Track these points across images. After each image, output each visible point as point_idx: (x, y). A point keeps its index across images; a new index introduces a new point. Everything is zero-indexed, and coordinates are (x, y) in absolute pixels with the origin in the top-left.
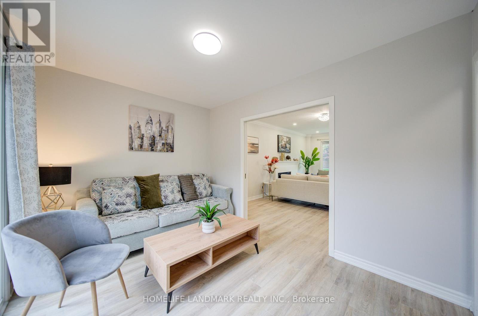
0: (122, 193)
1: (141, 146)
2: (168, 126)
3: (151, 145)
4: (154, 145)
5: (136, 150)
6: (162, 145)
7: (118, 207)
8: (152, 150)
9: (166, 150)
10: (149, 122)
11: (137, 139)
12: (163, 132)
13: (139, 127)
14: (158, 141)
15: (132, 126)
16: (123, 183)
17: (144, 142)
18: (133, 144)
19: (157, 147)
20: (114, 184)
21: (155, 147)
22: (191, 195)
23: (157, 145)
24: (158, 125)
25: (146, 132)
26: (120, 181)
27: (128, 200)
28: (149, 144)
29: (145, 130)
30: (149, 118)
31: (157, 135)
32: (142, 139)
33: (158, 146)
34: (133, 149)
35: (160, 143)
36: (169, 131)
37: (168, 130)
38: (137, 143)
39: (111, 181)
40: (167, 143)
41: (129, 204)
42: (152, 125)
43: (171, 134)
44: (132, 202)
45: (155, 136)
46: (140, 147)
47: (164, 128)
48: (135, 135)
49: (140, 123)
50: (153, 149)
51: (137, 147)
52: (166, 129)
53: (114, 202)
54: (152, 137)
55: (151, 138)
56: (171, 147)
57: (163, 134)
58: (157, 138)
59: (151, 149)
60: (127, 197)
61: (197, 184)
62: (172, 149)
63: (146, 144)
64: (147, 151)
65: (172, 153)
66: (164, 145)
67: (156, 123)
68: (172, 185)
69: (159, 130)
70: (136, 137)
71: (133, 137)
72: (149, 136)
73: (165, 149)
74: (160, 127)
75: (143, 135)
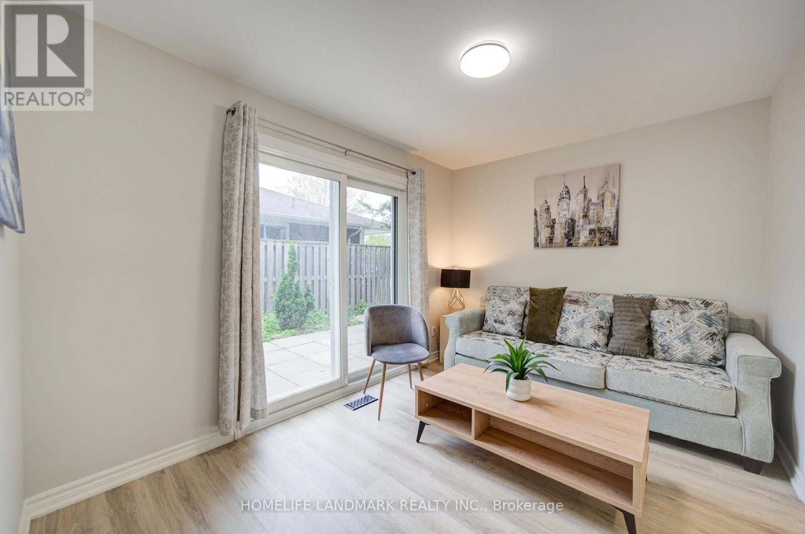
0: (505, 308)
1: (551, 240)
2: (603, 193)
3: (568, 236)
4: (573, 235)
5: (543, 247)
6: (590, 234)
7: (497, 325)
8: (570, 245)
9: (598, 243)
10: (564, 196)
11: (545, 228)
12: (592, 207)
13: (548, 209)
14: (580, 228)
15: (538, 210)
16: (516, 295)
17: (555, 232)
18: (539, 238)
19: (579, 238)
20: (506, 295)
21: (574, 239)
22: (623, 341)
23: (579, 234)
24: (581, 196)
25: (559, 214)
26: (513, 293)
27: (509, 319)
28: (563, 235)
29: (558, 211)
30: (564, 190)
31: (580, 216)
32: (552, 227)
33: (581, 235)
34: (538, 246)
35: (585, 230)
36: (605, 203)
37: (603, 202)
38: (544, 234)
39: (504, 290)
40: (599, 229)
41: (510, 325)
42: (570, 200)
43: (610, 208)
44: (513, 323)
45: (575, 219)
46: (548, 242)
47: (594, 200)
48: (543, 222)
49: (549, 203)
50: (571, 242)
51: (544, 242)
52: (600, 201)
53: (493, 317)
54: (570, 221)
55: (567, 223)
56: (610, 235)
57: (591, 211)
58: (580, 222)
59: (567, 242)
60: (509, 315)
61: (658, 321)
62: (613, 239)
63: (559, 236)
64: (561, 247)
65: (613, 248)
66: (593, 233)
67: (578, 195)
68: (585, 312)
69: (583, 206)
70: (543, 226)
71: (539, 227)
72: (564, 220)
73: (596, 239)
74: (584, 200)
75: (554, 221)
